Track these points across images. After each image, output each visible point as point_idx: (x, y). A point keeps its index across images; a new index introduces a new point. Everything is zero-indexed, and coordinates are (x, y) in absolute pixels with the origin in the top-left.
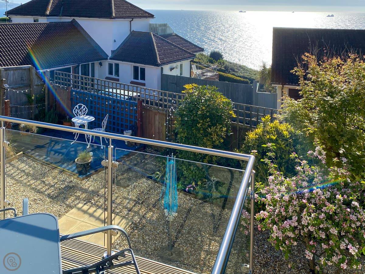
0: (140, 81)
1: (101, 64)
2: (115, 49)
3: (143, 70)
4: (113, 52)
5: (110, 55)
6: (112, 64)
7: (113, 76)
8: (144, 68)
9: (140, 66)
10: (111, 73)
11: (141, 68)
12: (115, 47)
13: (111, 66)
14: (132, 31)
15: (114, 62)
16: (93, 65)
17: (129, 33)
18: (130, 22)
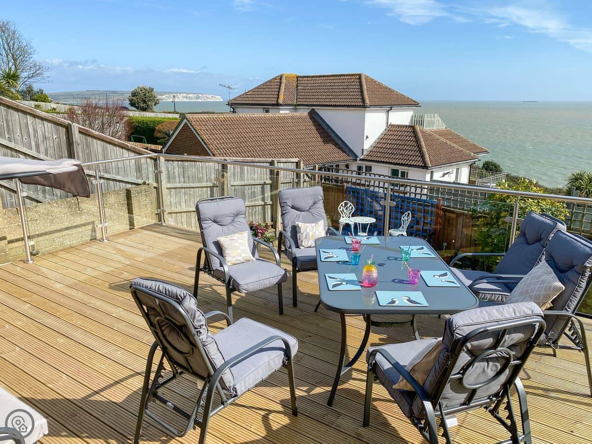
1: (347, 167)
6: (362, 166)
8: (407, 170)
9: (401, 169)
11: (401, 172)
13: (360, 168)
14: (390, 125)
15: (365, 164)
18: (388, 112)
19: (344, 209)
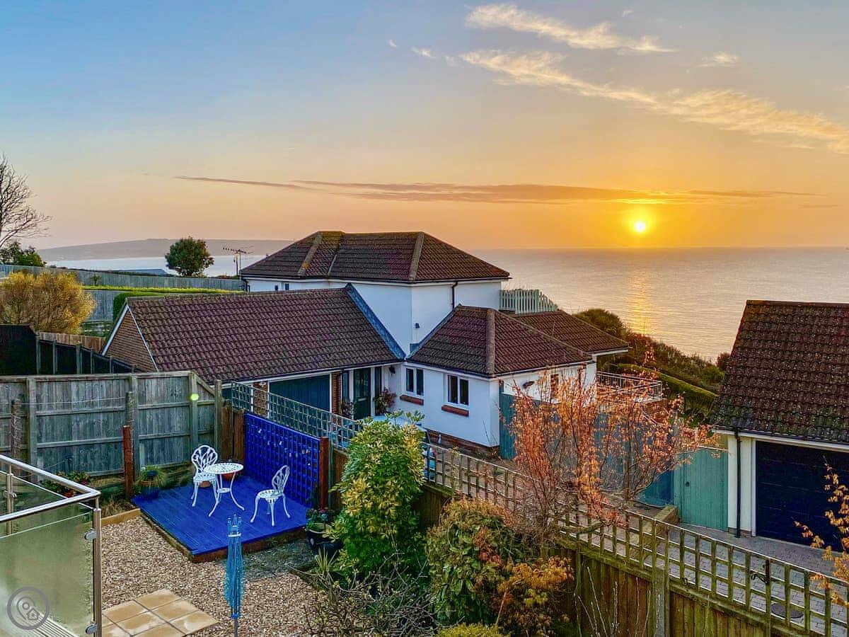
0: (460, 406)
1: (392, 370)
2: (418, 342)
3: (465, 384)
4: (413, 346)
5: (408, 353)
6: (412, 371)
7: (414, 395)
8: (466, 379)
9: (460, 376)
10: (410, 388)
11: (461, 380)
12: (419, 337)
13: (410, 372)
14: (457, 307)
15: (415, 367)
16: (378, 370)
17: (449, 310)
18: (453, 288)
19: (201, 458)
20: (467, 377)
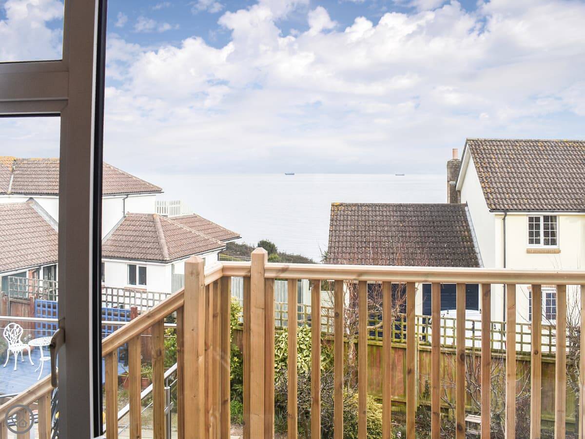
0: (138, 286)
3: (143, 271)
9: (138, 264)
11: (139, 267)
14: (127, 214)
17: (121, 216)
18: (124, 200)
20: (146, 265)
